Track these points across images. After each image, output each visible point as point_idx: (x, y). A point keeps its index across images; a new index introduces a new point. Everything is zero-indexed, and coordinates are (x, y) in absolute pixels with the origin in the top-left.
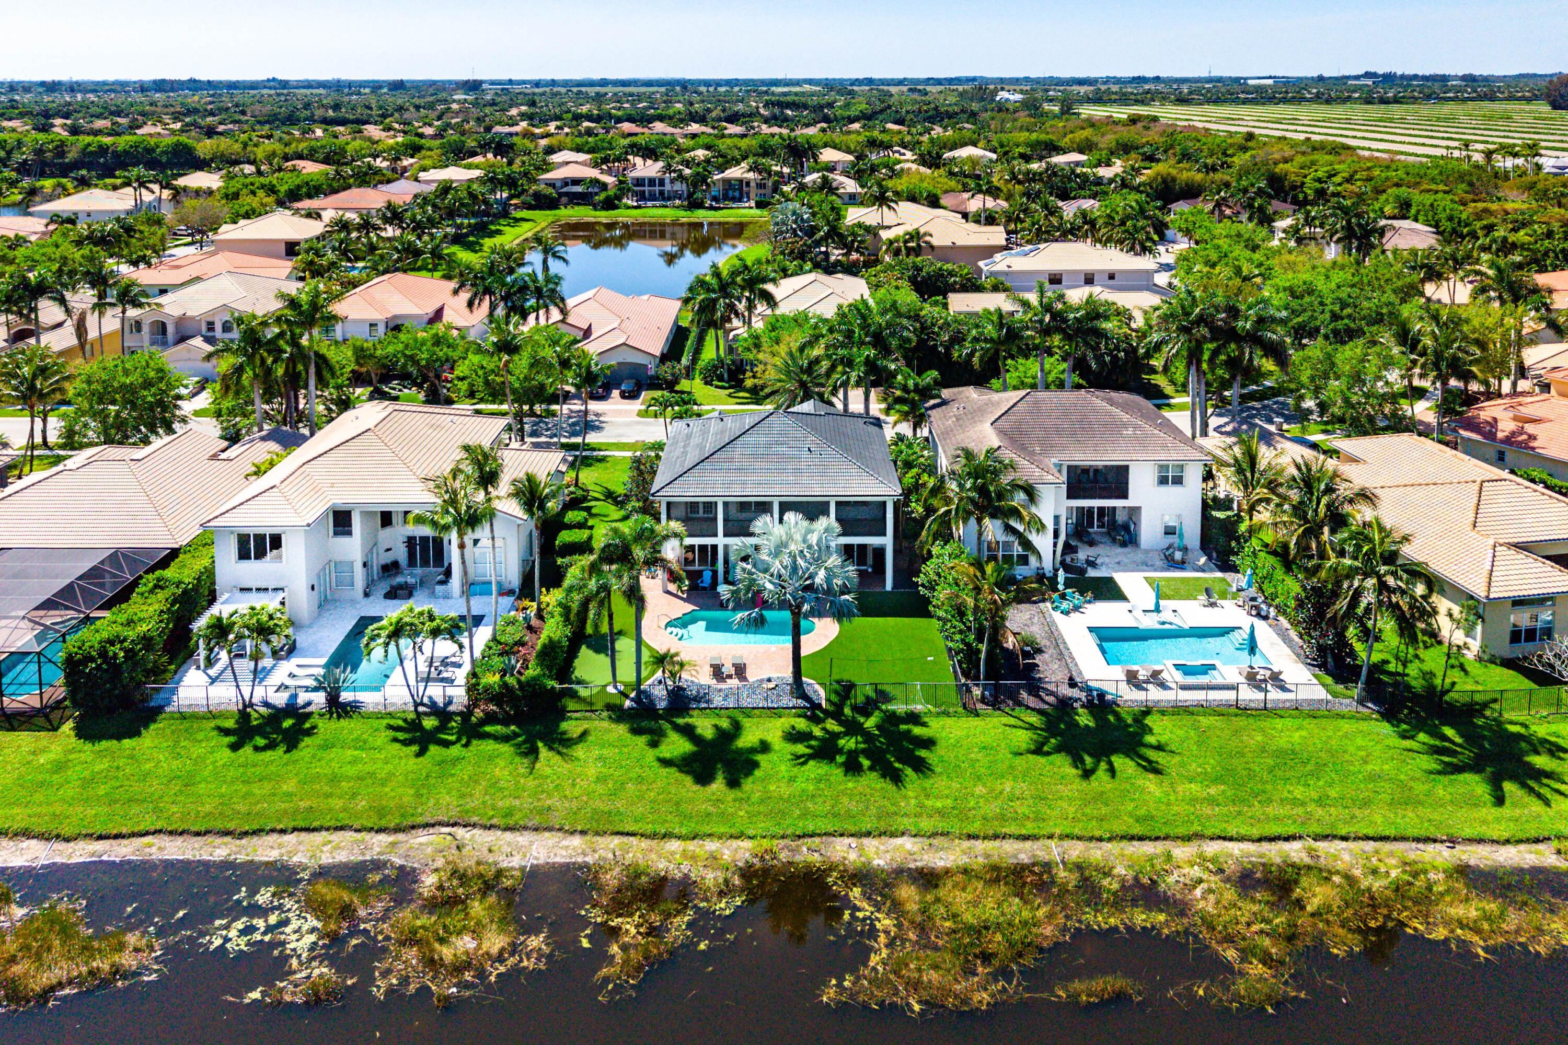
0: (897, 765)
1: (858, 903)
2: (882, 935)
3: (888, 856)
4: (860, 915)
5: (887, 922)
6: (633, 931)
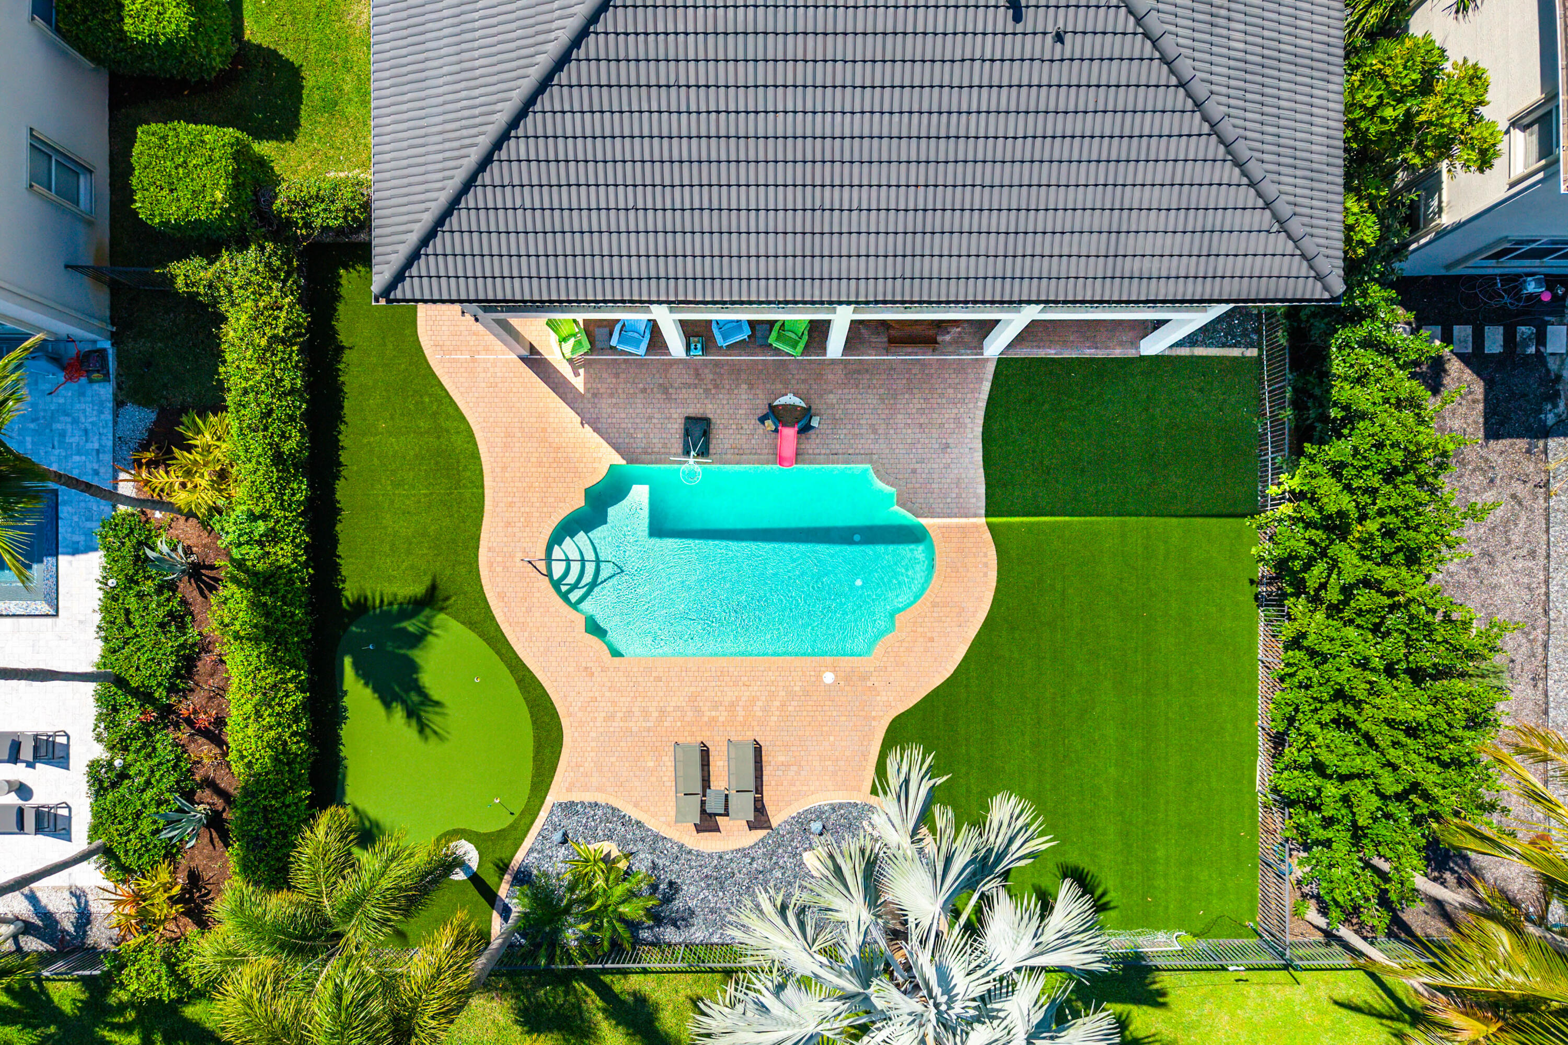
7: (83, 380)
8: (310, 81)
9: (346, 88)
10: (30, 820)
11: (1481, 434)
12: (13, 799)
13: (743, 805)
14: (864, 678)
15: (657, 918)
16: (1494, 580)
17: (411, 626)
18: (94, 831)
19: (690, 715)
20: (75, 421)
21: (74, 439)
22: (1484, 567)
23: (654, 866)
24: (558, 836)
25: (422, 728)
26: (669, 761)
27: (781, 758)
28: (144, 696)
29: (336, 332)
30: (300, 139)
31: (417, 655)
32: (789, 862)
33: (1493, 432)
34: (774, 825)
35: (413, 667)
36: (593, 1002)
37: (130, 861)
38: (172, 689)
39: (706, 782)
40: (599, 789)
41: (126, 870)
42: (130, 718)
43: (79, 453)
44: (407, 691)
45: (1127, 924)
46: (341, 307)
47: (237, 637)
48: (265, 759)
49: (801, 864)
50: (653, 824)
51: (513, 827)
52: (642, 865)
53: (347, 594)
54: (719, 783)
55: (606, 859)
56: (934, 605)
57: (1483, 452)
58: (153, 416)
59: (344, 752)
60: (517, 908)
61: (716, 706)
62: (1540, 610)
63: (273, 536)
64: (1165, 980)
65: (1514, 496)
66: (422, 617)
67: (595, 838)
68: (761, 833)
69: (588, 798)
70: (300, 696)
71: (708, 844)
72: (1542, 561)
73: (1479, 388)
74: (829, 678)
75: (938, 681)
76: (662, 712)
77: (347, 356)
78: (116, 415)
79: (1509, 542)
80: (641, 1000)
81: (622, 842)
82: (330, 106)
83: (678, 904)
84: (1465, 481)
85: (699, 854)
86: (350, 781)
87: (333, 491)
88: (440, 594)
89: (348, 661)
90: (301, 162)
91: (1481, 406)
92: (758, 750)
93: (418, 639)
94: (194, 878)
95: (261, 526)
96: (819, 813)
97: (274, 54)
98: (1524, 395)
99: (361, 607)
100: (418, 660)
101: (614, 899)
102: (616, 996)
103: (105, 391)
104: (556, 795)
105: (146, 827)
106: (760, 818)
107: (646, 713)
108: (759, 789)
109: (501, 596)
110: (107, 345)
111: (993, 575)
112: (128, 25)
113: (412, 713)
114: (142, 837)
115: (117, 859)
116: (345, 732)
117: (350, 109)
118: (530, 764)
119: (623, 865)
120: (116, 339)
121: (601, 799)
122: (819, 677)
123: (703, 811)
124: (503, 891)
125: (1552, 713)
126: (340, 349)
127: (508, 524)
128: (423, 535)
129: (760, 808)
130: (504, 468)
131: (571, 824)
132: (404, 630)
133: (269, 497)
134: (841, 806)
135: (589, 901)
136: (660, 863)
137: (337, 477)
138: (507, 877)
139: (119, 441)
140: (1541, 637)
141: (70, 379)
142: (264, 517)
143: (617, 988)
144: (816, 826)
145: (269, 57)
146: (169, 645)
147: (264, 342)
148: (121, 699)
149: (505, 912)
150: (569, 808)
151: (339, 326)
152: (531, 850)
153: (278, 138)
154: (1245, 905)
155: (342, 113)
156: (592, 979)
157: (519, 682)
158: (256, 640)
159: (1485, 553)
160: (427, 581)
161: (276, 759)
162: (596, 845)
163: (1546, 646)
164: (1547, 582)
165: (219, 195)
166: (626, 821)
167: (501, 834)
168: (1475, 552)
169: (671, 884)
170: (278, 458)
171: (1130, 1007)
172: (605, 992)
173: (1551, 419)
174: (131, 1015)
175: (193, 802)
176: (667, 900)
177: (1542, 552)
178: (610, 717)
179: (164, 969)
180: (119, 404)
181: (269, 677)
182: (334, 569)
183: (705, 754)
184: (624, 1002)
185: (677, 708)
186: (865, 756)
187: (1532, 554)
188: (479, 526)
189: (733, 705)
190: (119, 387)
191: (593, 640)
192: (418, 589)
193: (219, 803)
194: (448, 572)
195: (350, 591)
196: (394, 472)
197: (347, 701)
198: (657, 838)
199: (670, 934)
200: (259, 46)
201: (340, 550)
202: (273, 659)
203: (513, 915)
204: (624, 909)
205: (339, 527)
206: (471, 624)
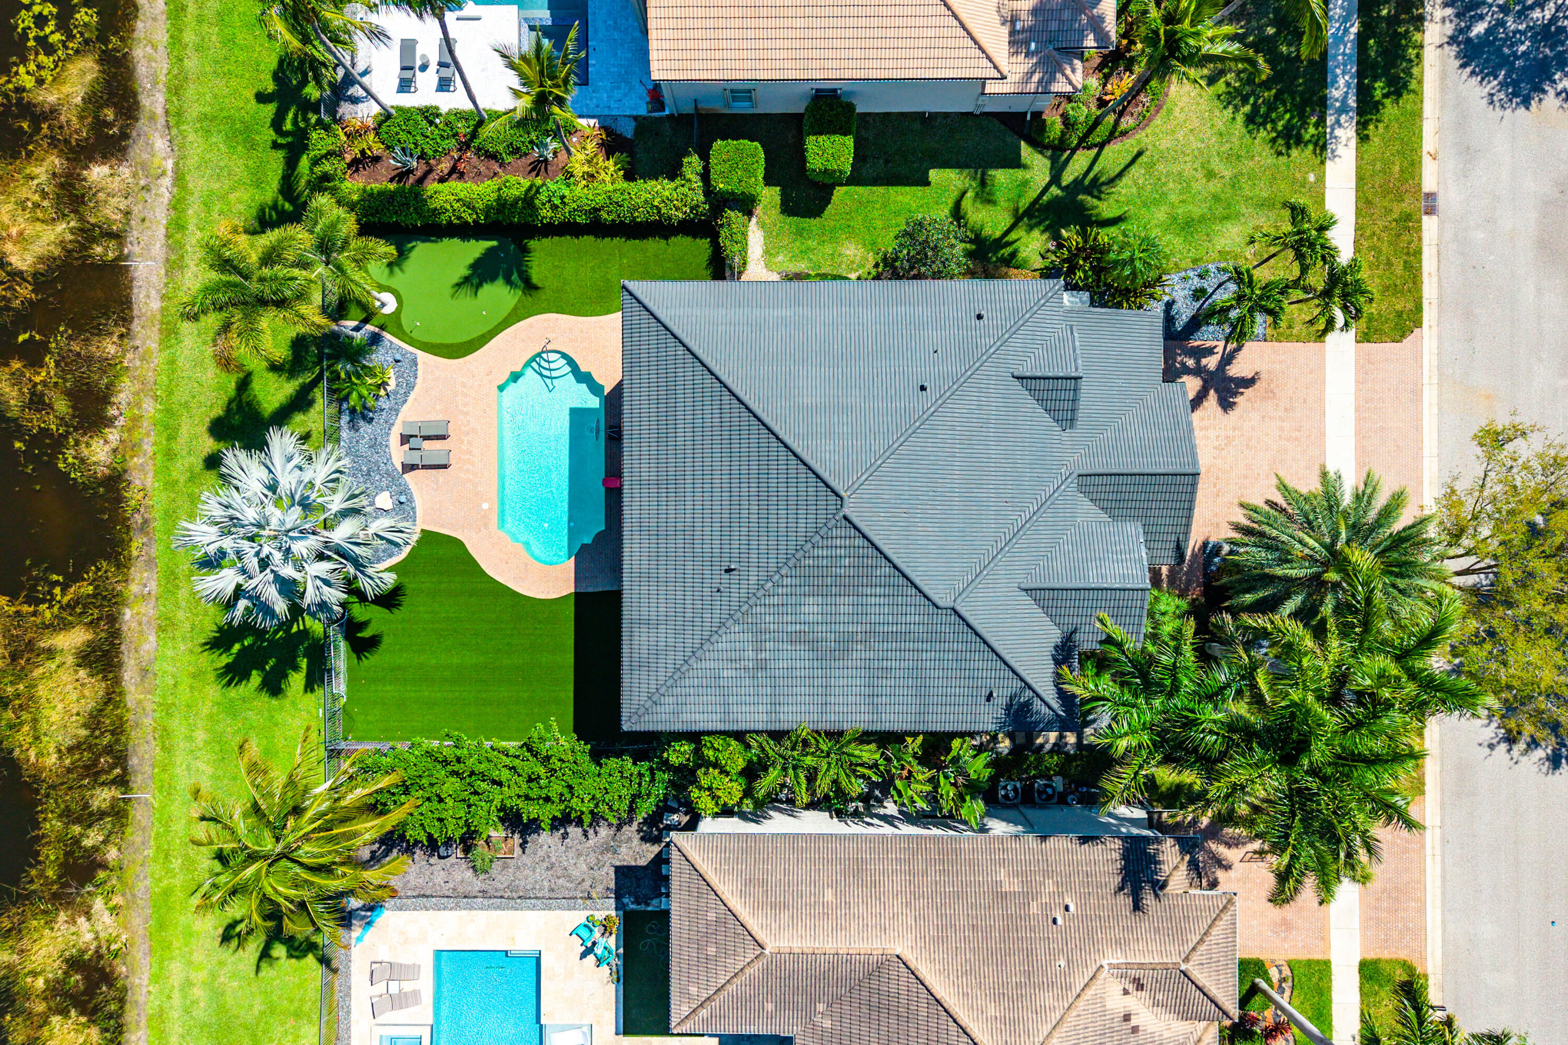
0: (237, 647)
1: (72, 590)
2: (32, 609)
3: (134, 625)
4: (57, 590)
5: (48, 614)
6: (38, 379)
7: (648, 99)
8: (814, 222)
9: (810, 242)
10: (408, 74)
11: (618, 864)
12: (418, 63)
13: (415, 458)
14: (486, 525)
15: (353, 411)
16: (538, 870)
17: (515, 277)
18: (400, 109)
19: (464, 429)
20: (626, 95)
21: (617, 94)
22: (545, 865)
23: (382, 410)
24: (398, 357)
25: (459, 285)
26: (440, 417)
27: (441, 480)
28: (474, 135)
29: (675, 236)
30: (782, 217)
31: (500, 281)
32: (384, 484)
33: (619, 870)
34: (405, 476)
35: (493, 279)
36: (307, 378)
37: (384, 128)
38: (479, 149)
39: (426, 438)
40: (424, 379)
41: (380, 125)
42: (462, 128)
43: (608, 97)
44: (478, 276)
45: (350, 669)
46: (689, 239)
47: (499, 189)
48: (434, 204)
49: (382, 490)
50: (405, 409)
51: (404, 333)
52: (383, 403)
53: (532, 242)
54: (427, 445)
55: (384, 384)
56: (526, 565)
57: (608, 864)
58: (629, 136)
59: (446, 241)
60: (358, 336)
61: (469, 443)
62: (521, 894)
63: (554, 207)
64: (319, 692)
65: (583, 880)
66: (519, 283)
67: (397, 378)
68: (400, 469)
69: (420, 373)
70: (470, 220)
71: (394, 439)
72: (547, 895)
73: (643, 862)
74: (485, 506)
75: (483, 566)
76: (467, 414)
77: (663, 242)
78: (629, 116)
79: (559, 878)
80: (311, 403)
81: (396, 392)
82: (800, 233)
83: (362, 423)
84: (592, 854)
85: (388, 434)
86: (428, 245)
87: (588, 234)
88: (533, 293)
89: (495, 243)
90: (770, 217)
91: (633, 864)
92: (445, 467)
93: (509, 281)
94: (376, 159)
95: (557, 202)
96: (410, 500)
97: (828, 202)
98: (639, 886)
99: (525, 250)
100: (496, 282)
101: (360, 388)
102: (312, 389)
103: (643, 111)
104: (422, 356)
105: (403, 136)
106: (409, 468)
107: (465, 405)
108: (425, 467)
109: (531, 326)
110: (667, 112)
111: (543, 597)
112: (812, 138)
113: (466, 280)
114: (397, 134)
115: (385, 121)
116: (456, 241)
117: (798, 244)
118: (438, 341)
119: (382, 392)
120: (671, 117)
121: (419, 381)
122: (486, 501)
123: (412, 436)
124: (369, 328)
125: (465, 900)
126: (666, 238)
127: (571, 329)
128: (564, 283)
129: (413, 467)
130: (601, 328)
131: (405, 364)
132: (512, 274)
133: (574, 205)
134: (415, 513)
135: (359, 377)
136: (384, 413)
137: (596, 236)
138: (377, 330)
139: (615, 118)
140: (506, 895)
141: (649, 92)
142: (563, 203)
143: (316, 390)
144: (403, 499)
145: (826, 200)
146: (501, 148)
147: (656, 203)
148: (472, 123)
149: (357, 329)
150: (414, 362)
151: (679, 237)
152: (391, 343)
153: (782, 204)
154: (360, 734)
155: (794, 241)
156: (320, 377)
157: (483, 336)
158: (499, 198)
159: (553, 865)
160: (540, 285)
161: (436, 209)
162: (393, 379)
163: (502, 897)
164: (536, 898)
165: (721, 186)
166: (406, 394)
167: (400, 326)
168: (553, 860)
169: (372, 419)
170: (596, 210)
171: (305, 671)
172: (315, 383)
173: (626, 900)
174: (302, 125)
175: (418, 158)
176: (364, 417)
177: (552, 895)
178: (464, 385)
179: (324, 152)
180: (636, 118)
181: (479, 205)
182: (546, 236)
183: (443, 437)
184: (308, 394)
185: (469, 422)
186: (442, 526)
187: (552, 890)
188: (570, 313)
189: (470, 453)
190: (645, 118)
191: (506, 375)
192: (535, 280)
193: (419, 174)
194: (544, 297)
195: (533, 244)
196: (599, 267)
197: (473, 242)
198: (397, 411)
199: (345, 418)
200: (832, 194)
201: (556, 238)
202: (488, 208)
203: (354, 334)
204: (354, 395)
205: (568, 237)
206: (515, 309)
